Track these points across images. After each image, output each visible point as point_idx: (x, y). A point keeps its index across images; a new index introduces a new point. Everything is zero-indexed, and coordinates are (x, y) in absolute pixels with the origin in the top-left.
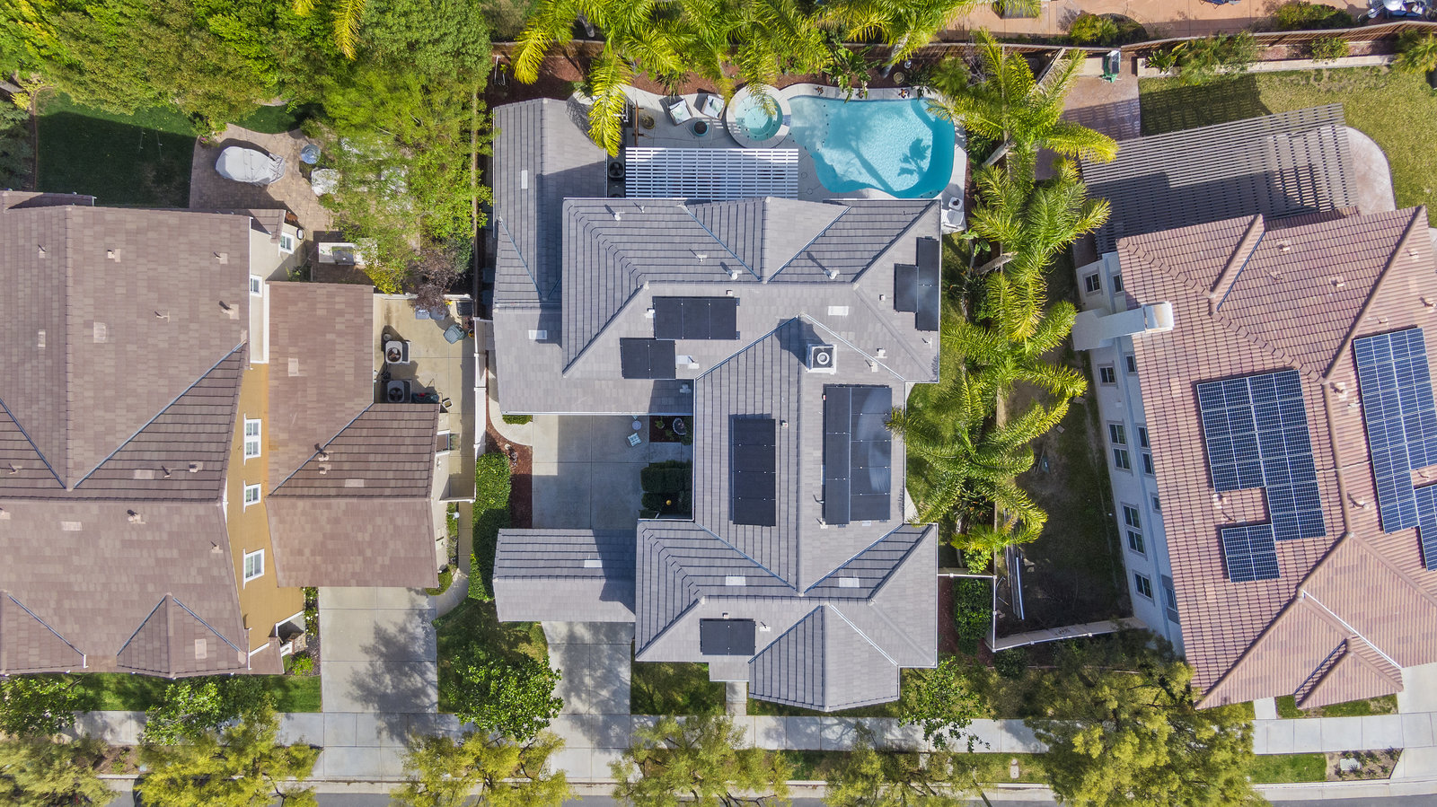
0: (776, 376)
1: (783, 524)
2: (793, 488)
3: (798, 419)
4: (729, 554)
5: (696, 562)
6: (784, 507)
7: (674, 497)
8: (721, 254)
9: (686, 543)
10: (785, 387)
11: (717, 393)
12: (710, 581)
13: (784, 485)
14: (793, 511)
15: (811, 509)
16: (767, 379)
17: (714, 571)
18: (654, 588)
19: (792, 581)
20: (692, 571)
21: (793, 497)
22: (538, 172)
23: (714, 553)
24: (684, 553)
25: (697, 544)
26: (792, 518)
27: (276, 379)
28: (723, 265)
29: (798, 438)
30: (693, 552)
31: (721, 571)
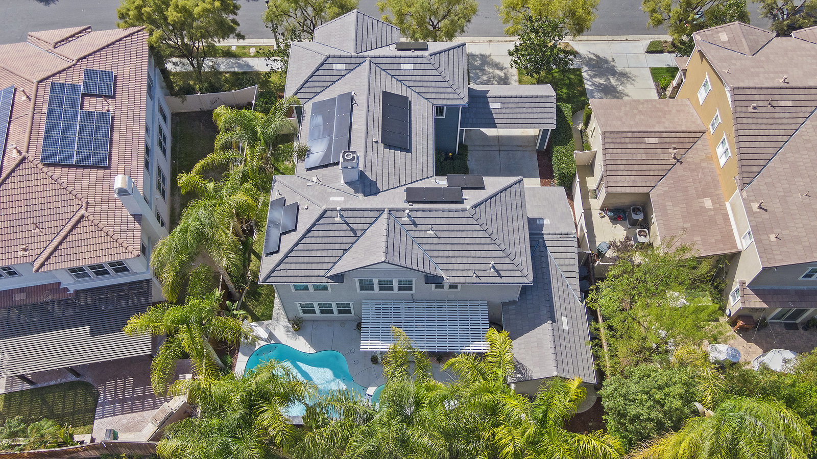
0: (380, 168)
1: (378, 93)
2: (371, 109)
3: (366, 142)
4: (411, 84)
5: (431, 78)
6: (377, 100)
7: (447, 158)
8: (417, 234)
9: (437, 90)
10: (374, 161)
11: (420, 166)
12: (423, 66)
13: (377, 111)
14: (372, 98)
15: (361, 99)
16: (386, 167)
17: (420, 72)
19: (373, 66)
20: (434, 72)
21: (371, 104)
22: (555, 324)
23: (420, 84)
24: (439, 84)
25: (431, 90)
26: (372, 94)
27: (718, 194)
28: (415, 225)
29: (367, 133)
30: (433, 84)
31: (416, 72)
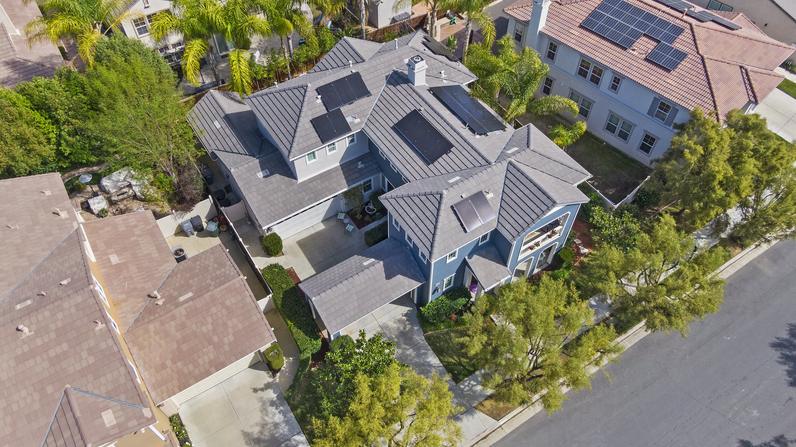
1: (457, 145)
2: (448, 128)
3: (426, 103)
4: (440, 177)
6: (451, 138)
9: (414, 187)
10: (409, 97)
11: (378, 125)
12: (441, 186)
13: (443, 130)
14: (457, 136)
15: (465, 132)
17: (439, 184)
18: (413, 215)
20: (427, 190)
21: (451, 131)
22: (223, 115)
23: (432, 181)
24: (416, 189)
26: (459, 139)
29: (433, 109)
30: (420, 187)
